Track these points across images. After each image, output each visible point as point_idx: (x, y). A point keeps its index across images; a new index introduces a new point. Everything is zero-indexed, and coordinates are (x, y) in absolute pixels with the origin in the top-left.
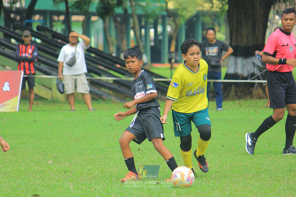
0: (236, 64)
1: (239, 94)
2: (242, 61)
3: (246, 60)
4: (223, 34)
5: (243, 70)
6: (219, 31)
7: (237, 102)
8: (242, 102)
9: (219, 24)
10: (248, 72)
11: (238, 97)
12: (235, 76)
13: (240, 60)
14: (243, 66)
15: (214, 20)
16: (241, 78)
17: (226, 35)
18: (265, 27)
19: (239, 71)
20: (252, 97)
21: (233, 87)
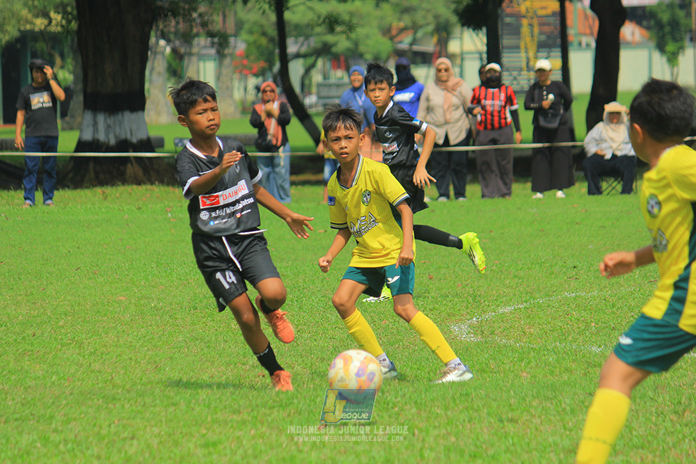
0: (95, 124)
1: (102, 176)
2: (105, 119)
3: (112, 118)
4: (70, 72)
5: (107, 135)
6: (62, 67)
7: (98, 190)
8: (108, 190)
9: (62, 56)
10: (116, 137)
11: (102, 183)
12: (94, 145)
13: (101, 118)
14: (108, 127)
15: (53, 48)
16: (104, 149)
17: (74, 73)
18: (144, 61)
19: (102, 137)
20: (125, 181)
21: (91, 165)
